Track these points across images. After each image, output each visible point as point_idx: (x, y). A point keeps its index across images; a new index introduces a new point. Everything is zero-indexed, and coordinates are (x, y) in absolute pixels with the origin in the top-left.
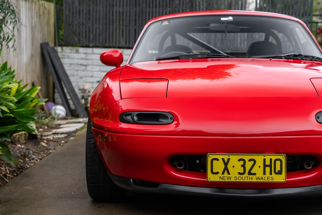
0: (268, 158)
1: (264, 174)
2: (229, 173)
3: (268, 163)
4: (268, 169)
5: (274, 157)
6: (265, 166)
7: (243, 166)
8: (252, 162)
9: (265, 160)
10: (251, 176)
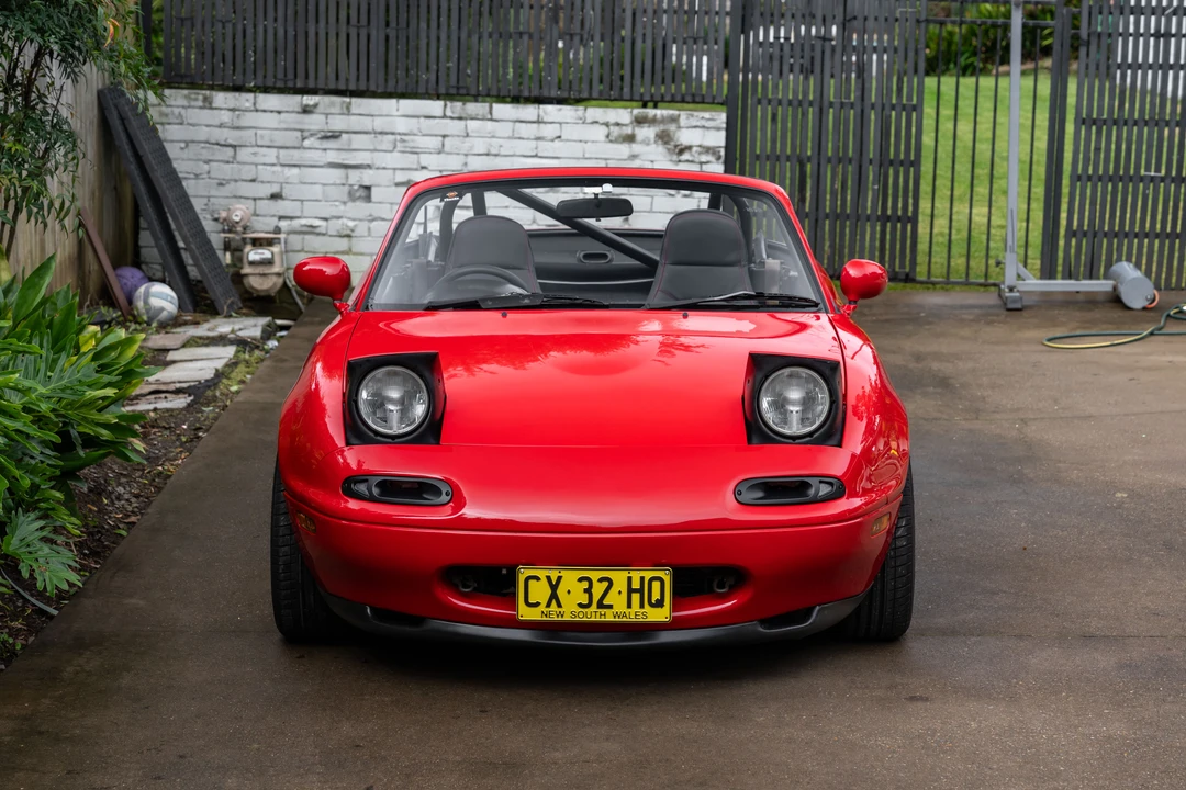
0: (636, 575)
1: (629, 606)
2: (559, 605)
3: (636, 585)
4: (636, 597)
5: (648, 575)
6: (630, 591)
7: (588, 591)
8: (606, 584)
9: (630, 579)
10: (603, 611)
